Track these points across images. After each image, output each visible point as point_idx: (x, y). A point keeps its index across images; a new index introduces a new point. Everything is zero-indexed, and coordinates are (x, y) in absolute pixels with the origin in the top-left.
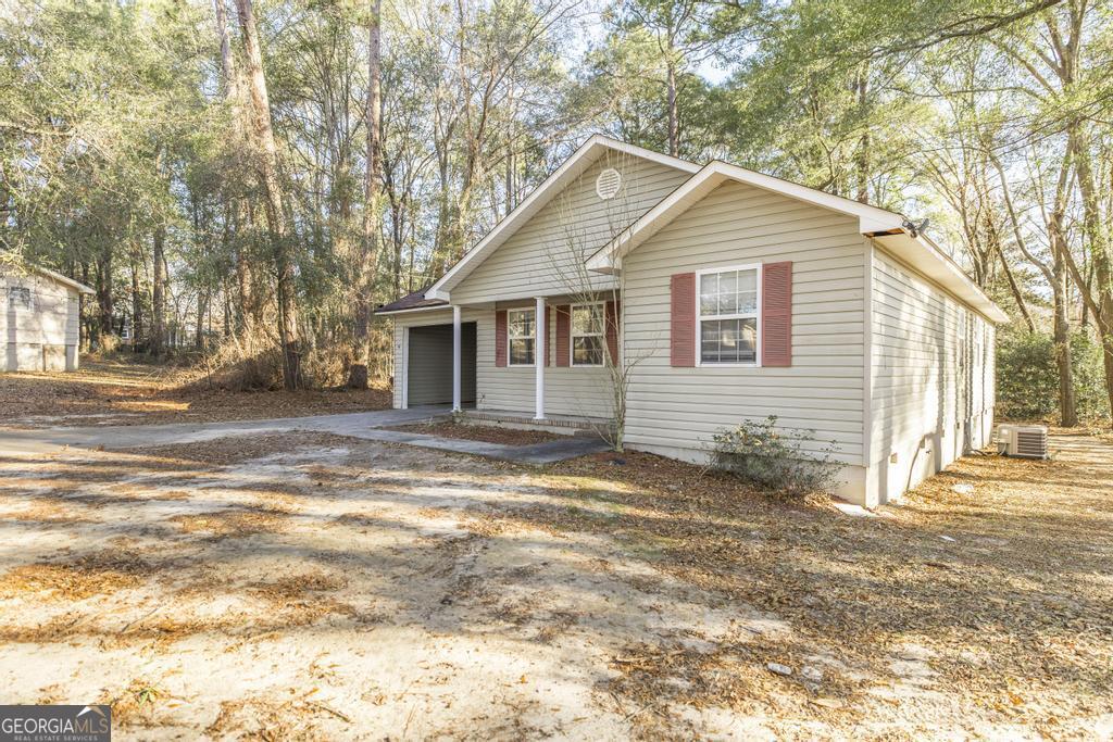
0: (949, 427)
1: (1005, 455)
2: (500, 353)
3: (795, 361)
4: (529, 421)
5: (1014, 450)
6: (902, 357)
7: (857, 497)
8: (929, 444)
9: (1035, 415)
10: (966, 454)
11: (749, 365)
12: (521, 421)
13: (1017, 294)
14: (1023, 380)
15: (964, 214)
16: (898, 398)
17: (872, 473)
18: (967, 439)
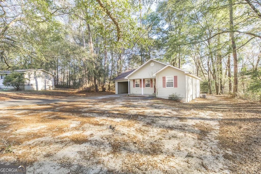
0: (194, 94)
1: (201, 98)
2: (134, 86)
3: (178, 87)
4: (141, 95)
5: (202, 97)
6: (189, 86)
7: (185, 101)
8: (192, 96)
9: (206, 93)
10: (196, 98)
11: (172, 87)
12: (140, 95)
13: (203, 73)
14: (204, 87)
15: (195, 60)
16: (188, 91)
17: (186, 98)
18: (196, 96)
